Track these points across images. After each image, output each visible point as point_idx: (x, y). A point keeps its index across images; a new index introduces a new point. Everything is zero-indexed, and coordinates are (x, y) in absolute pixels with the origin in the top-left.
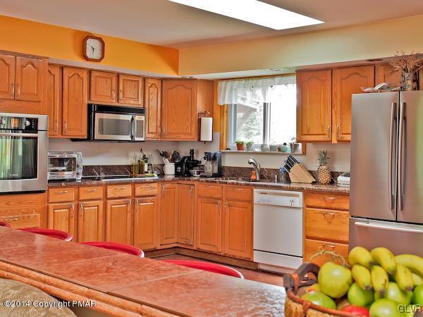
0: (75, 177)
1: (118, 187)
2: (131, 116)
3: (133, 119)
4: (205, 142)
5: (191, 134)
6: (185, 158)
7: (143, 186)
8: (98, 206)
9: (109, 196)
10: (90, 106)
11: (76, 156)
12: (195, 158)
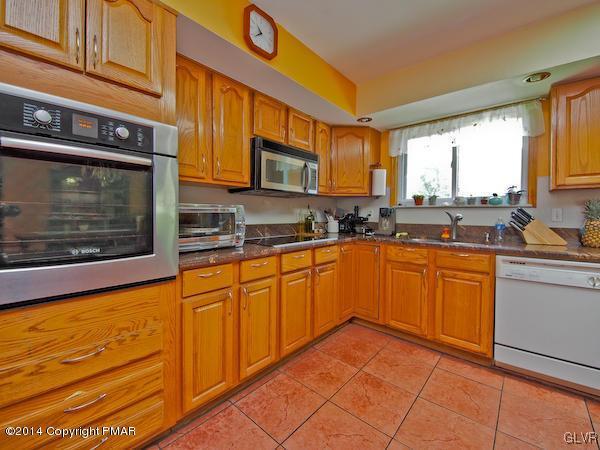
0: (234, 244)
1: (295, 255)
2: (303, 162)
3: (306, 166)
4: (378, 197)
5: (363, 188)
6: (349, 215)
7: (323, 250)
8: (269, 287)
9: (284, 270)
10: (253, 141)
11: (234, 210)
12: (360, 215)
